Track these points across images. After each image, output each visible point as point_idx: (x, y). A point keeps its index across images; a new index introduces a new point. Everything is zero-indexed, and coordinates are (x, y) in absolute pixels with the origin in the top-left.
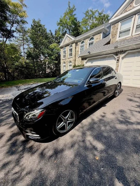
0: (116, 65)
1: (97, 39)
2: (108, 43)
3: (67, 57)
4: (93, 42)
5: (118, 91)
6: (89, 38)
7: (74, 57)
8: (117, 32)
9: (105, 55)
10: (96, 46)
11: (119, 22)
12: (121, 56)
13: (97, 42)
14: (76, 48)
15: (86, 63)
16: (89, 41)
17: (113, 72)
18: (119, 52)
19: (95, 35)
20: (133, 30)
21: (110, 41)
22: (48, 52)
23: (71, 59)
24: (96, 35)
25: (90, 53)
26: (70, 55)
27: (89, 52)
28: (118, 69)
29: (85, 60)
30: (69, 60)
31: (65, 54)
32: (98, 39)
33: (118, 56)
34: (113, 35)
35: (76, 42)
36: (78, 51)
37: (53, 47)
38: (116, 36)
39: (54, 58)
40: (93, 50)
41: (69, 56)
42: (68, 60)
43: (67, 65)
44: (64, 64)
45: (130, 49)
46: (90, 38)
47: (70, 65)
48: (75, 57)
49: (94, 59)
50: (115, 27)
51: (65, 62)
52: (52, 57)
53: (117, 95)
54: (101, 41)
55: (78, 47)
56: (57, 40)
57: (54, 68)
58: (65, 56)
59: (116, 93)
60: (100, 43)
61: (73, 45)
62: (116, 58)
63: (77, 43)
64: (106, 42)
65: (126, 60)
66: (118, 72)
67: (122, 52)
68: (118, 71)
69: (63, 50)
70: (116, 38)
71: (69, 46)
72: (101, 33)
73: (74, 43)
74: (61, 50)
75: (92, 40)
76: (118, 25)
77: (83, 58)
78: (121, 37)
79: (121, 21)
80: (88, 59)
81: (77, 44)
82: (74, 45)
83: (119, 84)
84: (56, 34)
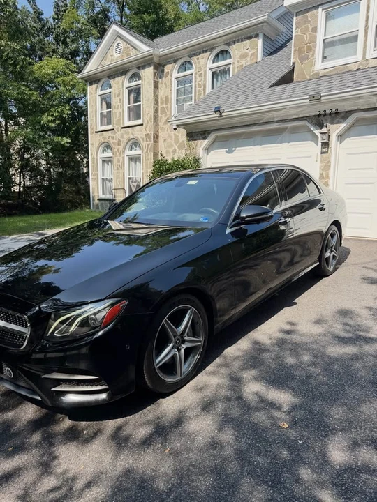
0: (321, 162)
1: (244, 56)
2: (287, 79)
3: (118, 122)
4: (229, 69)
5: (333, 254)
6: (211, 50)
7: (151, 124)
8: (313, 40)
9: (277, 122)
10: (241, 85)
11: (320, 9)
12: (336, 129)
13: (243, 69)
14: (156, 86)
15: (207, 150)
16: (213, 62)
17: (311, 187)
18: (325, 115)
19: (234, 42)
20: (366, 40)
21: (293, 70)
22: (22, 93)
23: (138, 133)
24: (238, 41)
25: (221, 114)
26: (132, 114)
27: (217, 110)
28: (328, 177)
29: (205, 138)
30: (125, 136)
31: (109, 106)
32: (249, 59)
33: (324, 130)
34: (300, 51)
35: (156, 60)
36: (167, 100)
37: (48, 74)
38: (313, 55)
39: (53, 121)
40: (232, 100)
41: (129, 120)
42: (122, 136)
43: (121, 158)
44: (104, 151)
45: (362, 108)
46: (215, 52)
47: (135, 159)
48: (157, 125)
49: (238, 136)
50: (305, 24)
51: (111, 142)
52: (45, 116)
53: (331, 268)
54: (259, 68)
55: (168, 84)
56: (65, 43)
57: (48, 170)
58: (107, 118)
59: (327, 259)
60: (257, 77)
61: (142, 72)
62: (319, 135)
63: (160, 65)
64: (280, 75)
65: (352, 143)
66: (330, 187)
67: (337, 116)
68: (331, 182)
69: (99, 92)
70: (313, 63)
71: (127, 78)
72: (257, 36)
73: (150, 65)
74: (89, 88)
75: (224, 59)
76: (317, 17)
77: (196, 133)
78: (331, 60)
79: (324, 6)
80: (212, 136)
81: (163, 71)
82: (148, 73)
83: (334, 228)
84: (58, 19)
